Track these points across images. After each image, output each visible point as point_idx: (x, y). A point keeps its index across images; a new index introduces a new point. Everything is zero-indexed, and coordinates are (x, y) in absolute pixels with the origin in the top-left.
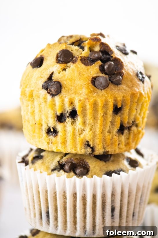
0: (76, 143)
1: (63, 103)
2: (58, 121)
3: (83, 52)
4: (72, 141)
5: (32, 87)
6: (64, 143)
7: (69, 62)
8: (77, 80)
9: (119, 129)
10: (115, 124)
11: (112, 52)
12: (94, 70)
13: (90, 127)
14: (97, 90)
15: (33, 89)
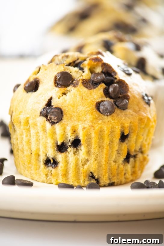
0: (79, 175)
1: (64, 131)
2: (58, 151)
3: (84, 74)
4: (74, 173)
5: (28, 114)
6: (66, 175)
7: (68, 86)
8: (80, 106)
9: (125, 157)
10: (122, 152)
11: (116, 73)
12: (98, 93)
13: (94, 157)
14: (103, 116)
15: (28, 116)
